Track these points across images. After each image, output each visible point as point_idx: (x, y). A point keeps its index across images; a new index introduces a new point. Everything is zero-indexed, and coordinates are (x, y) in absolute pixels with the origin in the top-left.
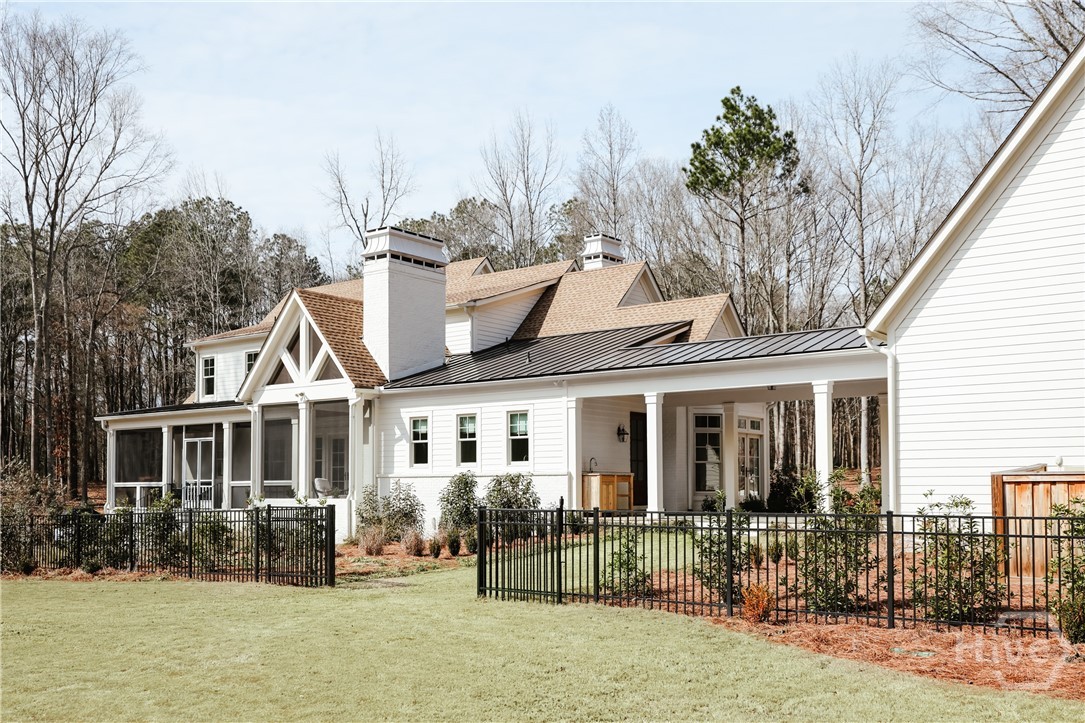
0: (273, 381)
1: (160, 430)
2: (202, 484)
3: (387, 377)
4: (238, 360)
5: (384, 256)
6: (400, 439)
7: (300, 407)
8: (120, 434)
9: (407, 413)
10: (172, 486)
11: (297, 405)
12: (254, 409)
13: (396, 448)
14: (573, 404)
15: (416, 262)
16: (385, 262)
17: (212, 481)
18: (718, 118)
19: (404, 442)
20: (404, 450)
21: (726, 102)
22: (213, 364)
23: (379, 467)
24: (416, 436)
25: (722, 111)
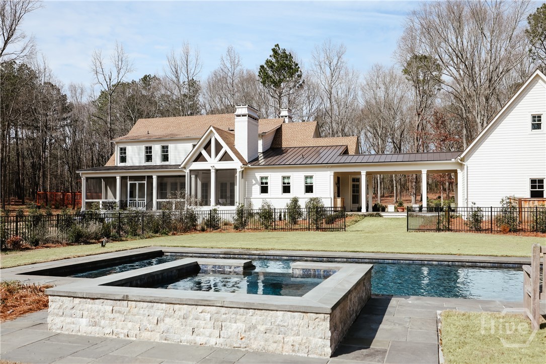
0: (196, 160)
1: (115, 178)
2: (139, 200)
3: (247, 161)
4: (140, 149)
5: (246, 116)
6: (255, 184)
7: (211, 171)
8: (87, 179)
9: (258, 175)
10: (121, 201)
11: (210, 170)
12: (187, 171)
13: (253, 187)
14: (333, 174)
15: (253, 118)
16: (246, 118)
17: (145, 199)
18: (271, 56)
19: (257, 185)
20: (257, 189)
21: (274, 50)
22: (125, 150)
23: (245, 195)
24: (262, 183)
25: (272, 53)
